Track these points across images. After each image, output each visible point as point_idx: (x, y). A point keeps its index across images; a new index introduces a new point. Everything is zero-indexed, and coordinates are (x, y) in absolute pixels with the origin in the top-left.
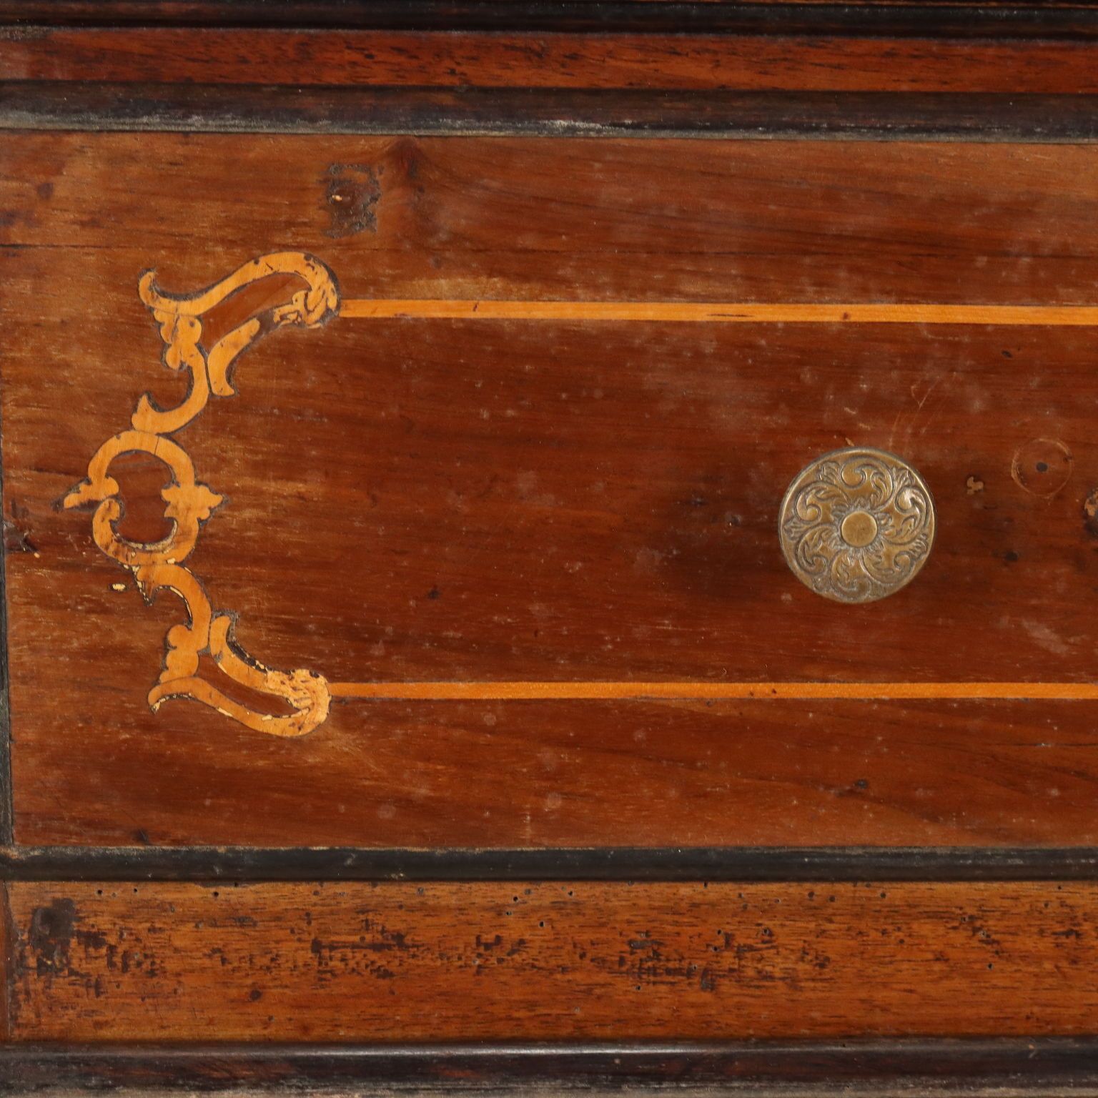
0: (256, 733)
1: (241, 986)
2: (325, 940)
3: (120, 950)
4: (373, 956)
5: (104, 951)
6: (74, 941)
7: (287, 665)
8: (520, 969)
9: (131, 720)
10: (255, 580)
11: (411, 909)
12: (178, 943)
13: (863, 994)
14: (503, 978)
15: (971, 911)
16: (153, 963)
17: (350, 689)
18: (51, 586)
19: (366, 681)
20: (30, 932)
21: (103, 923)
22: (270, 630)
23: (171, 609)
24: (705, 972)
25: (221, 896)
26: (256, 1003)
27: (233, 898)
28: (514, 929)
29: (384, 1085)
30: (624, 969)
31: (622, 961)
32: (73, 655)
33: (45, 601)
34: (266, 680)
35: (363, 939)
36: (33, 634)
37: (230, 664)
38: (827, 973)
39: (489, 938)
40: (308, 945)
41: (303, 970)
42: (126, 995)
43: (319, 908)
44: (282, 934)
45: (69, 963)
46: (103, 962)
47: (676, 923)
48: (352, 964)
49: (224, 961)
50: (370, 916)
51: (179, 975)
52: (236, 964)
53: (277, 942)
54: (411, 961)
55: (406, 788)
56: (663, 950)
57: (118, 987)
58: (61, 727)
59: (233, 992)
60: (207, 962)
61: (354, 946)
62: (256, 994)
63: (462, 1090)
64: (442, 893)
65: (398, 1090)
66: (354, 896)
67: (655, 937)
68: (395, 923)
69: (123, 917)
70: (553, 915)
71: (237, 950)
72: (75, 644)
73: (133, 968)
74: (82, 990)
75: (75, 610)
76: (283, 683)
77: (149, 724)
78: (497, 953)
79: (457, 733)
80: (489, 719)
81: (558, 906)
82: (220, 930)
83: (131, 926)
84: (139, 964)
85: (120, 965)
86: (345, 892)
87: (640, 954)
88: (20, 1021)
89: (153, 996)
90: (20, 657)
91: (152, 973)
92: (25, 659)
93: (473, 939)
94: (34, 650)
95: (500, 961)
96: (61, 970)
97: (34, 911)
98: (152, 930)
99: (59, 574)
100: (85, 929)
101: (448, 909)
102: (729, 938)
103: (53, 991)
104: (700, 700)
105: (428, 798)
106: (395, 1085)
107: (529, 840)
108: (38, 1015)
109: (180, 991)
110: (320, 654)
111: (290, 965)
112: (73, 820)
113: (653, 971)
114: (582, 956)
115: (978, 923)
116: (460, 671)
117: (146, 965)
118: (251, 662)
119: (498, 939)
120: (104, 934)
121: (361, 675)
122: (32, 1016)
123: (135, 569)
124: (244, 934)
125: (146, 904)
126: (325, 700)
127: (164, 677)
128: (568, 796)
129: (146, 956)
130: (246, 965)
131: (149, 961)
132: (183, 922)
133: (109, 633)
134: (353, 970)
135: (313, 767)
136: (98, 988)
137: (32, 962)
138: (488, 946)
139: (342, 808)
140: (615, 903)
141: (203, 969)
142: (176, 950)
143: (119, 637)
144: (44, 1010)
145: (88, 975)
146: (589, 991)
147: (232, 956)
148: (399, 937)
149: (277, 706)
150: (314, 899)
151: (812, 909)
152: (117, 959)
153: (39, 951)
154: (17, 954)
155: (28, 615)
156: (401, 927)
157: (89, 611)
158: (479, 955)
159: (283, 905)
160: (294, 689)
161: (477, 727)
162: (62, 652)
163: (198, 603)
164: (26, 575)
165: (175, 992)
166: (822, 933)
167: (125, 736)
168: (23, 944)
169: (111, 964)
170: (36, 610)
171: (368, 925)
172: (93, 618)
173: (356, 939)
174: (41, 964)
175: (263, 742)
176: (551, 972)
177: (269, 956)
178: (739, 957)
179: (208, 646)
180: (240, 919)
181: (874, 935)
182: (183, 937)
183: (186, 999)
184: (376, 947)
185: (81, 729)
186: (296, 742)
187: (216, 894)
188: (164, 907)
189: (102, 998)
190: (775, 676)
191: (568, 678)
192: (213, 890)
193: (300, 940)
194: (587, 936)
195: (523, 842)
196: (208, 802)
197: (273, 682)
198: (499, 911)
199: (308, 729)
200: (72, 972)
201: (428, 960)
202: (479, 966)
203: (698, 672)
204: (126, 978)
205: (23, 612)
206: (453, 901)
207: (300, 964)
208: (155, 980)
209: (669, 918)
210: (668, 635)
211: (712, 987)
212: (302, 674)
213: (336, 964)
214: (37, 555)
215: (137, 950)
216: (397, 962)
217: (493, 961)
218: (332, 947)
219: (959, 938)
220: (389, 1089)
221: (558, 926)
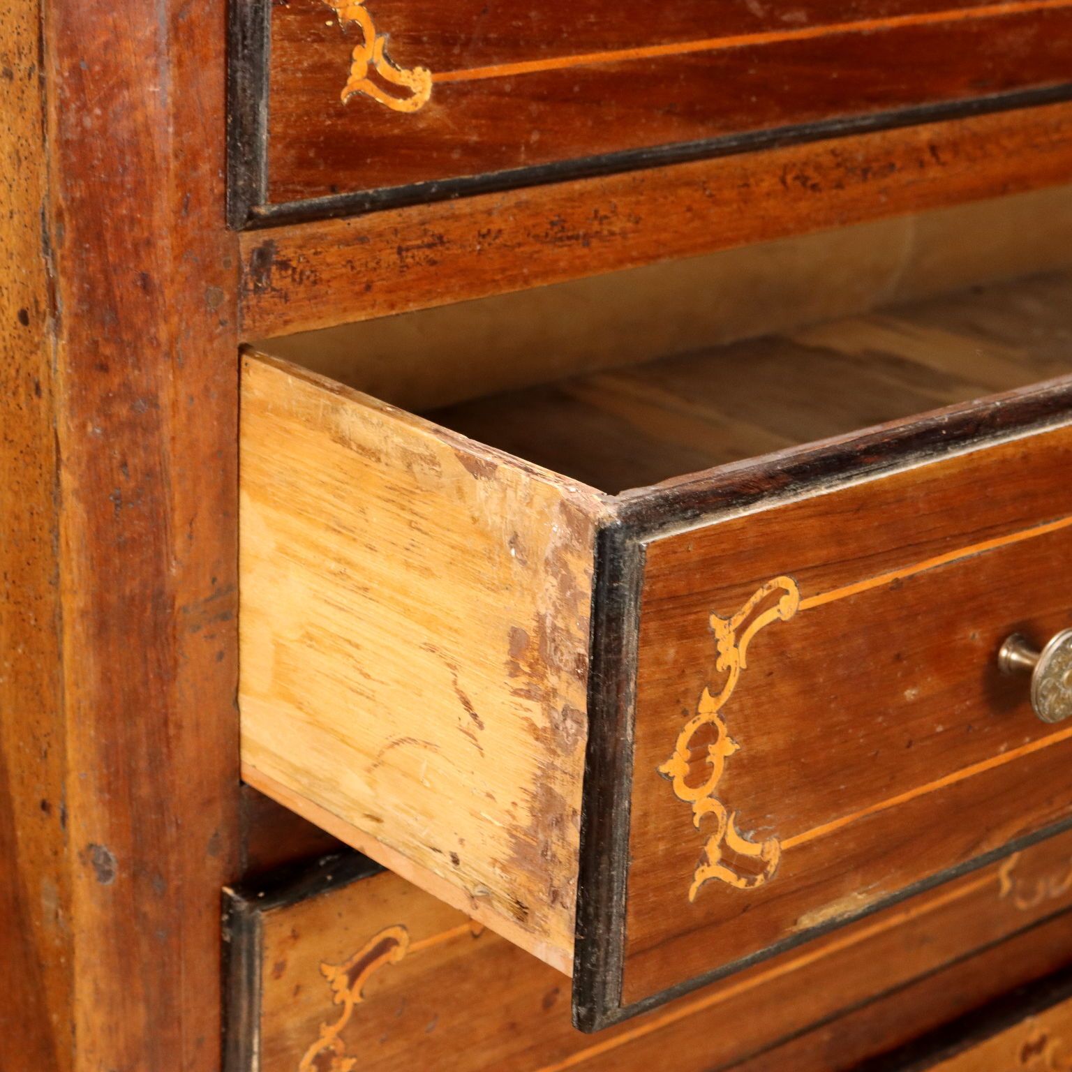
0: (395, 112)
1: (360, 283)
2: (404, 245)
3: (298, 270)
4: (428, 252)
5: (290, 272)
6: (274, 268)
7: (410, 64)
8: (498, 248)
9: (332, 111)
10: (399, 11)
11: (447, 218)
12: (329, 260)
13: (655, 237)
14: (490, 256)
15: (703, 178)
16: (316, 276)
17: (443, 77)
18: (294, 27)
19: (449, 70)
20: (251, 266)
21: (289, 253)
22: (404, 43)
23: (355, 34)
24: (585, 235)
25: (352, 225)
26: (368, 293)
27: (358, 226)
28: (497, 223)
29: (836, 476)
30: (548, 239)
31: (547, 235)
32: (303, 71)
33: (292, 38)
34: (400, 76)
35: (423, 242)
36: (284, 60)
37: (384, 69)
38: (640, 226)
39: (484, 231)
40: (395, 250)
41: (392, 267)
42: (300, 300)
43: (401, 225)
44: (382, 245)
45: (271, 283)
46: (289, 280)
47: (573, 208)
48: (417, 259)
49: (353, 268)
50: (427, 226)
51: (329, 281)
52: (358, 269)
53: (380, 251)
54: (447, 252)
55: (466, 138)
56: (566, 225)
57: (297, 294)
58: (296, 121)
59: (357, 288)
60: (344, 270)
61: (419, 247)
62: (368, 287)
63: (874, 470)
64: (462, 205)
65: (843, 479)
66: (420, 214)
67: (563, 217)
68: (438, 229)
69: (300, 247)
70: (515, 211)
71: (359, 260)
72: (305, 64)
73: (305, 282)
74: (277, 300)
75: (306, 41)
76: (408, 77)
77: (340, 113)
78: (489, 240)
79: (493, 99)
80: (508, 88)
81: (518, 205)
82: (351, 248)
83: (305, 253)
84: (308, 277)
85: (298, 280)
86: (414, 213)
87: (556, 229)
88: (245, 327)
89: (315, 297)
90: (276, 77)
91: (315, 283)
92: (279, 78)
93: (476, 233)
94: (284, 70)
95: (490, 244)
96: (266, 289)
97: (253, 251)
98: (316, 253)
99: (299, 18)
100: (279, 259)
101: (465, 215)
102: (596, 212)
103: (262, 304)
104: (605, 63)
105: (477, 143)
106: (841, 476)
107: (523, 163)
108: (254, 322)
109: (330, 292)
110: (428, 56)
111: (386, 265)
112: (299, 183)
113: (561, 239)
114: (528, 235)
115: (706, 185)
116: (495, 59)
117: (312, 278)
118: (394, 66)
119: (489, 231)
120: (290, 260)
121: (447, 67)
122: (251, 322)
123: (338, 10)
124: (363, 248)
125: (313, 237)
126: (429, 85)
127: (350, 81)
128: (542, 132)
129: (312, 272)
130: (363, 269)
131: (313, 275)
132: (332, 245)
133: (322, 55)
134: (418, 263)
135: (422, 130)
136: (286, 297)
137: (251, 286)
138: (484, 236)
139: (435, 155)
140: (545, 199)
141: (342, 275)
142: (328, 265)
143: (329, 56)
144: (257, 317)
145: (281, 289)
146: (531, 257)
147: (357, 264)
148: (441, 237)
149: (404, 92)
150: (399, 219)
151: (635, 189)
152: (297, 277)
153: (255, 278)
154: (243, 281)
155: (282, 48)
156: (441, 231)
157: (314, 41)
158: (479, 243)
159: (384, 226)
160: (414, 80)
161: (501, 94)
162: (297, 70)
163: (369, 29)
164: (281, 21)
165: (327, 293)
166: (638, 203)
167: (328, 122)
168: (247, 275)
169: (294, 280)
170: (286, 44)
171: (426, 231)
172: (316, 46)
173: (419, 242)
174: (256, 286)
175: (398, 117)
176: (513, 247)
177: (375, 261)
178: (601, 223)
179: (372, 58)
180: (360, 239)
181: (661, 200)
182: (333, 255)
183: (333, 297)
184: (430, 246)
185: (306, 121)
186: (414, 115)
187: (349, 224)
188: (322, 237)
189: (288, 304)
190: (639, 44)
191: (545, 56)
192: (347, 221)
193: (391, 248)
194: (530, 222)
195: (519, 164)
196: (369, 161)
197: (403, 77)
198: (489, 212)
199: (420, 106)
200: (273, 289)
201: (456, 250)
202: (480, 250)
203: (605, 46)
204: (302, 288)
205: (279, 46)
206: (468, 210)
207: (391, 263)
208: (317, 286)
209: (569, 204)
210: (592, 24)
211: (587, 244)
212: (419, 69)
213: (409, 260)
214: (288, 6)
215: (307, 268)
216: (439, 254)
217: (486, 245)
218: (408, 250)
219: (697, 195)
220: (839, 479)
221: (517, 217)
